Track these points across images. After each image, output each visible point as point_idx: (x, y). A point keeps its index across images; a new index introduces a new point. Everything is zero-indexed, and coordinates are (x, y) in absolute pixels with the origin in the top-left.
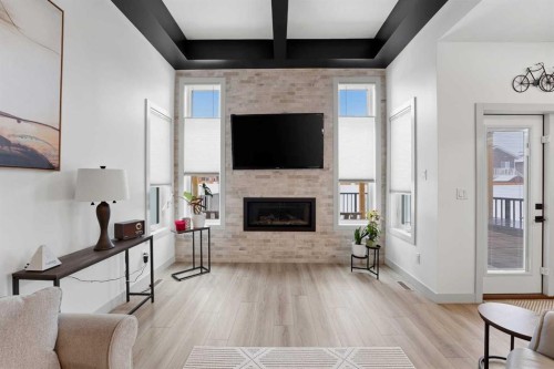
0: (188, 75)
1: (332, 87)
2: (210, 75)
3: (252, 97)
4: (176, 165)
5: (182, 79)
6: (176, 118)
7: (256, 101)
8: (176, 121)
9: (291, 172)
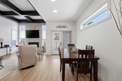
0: (20, 24)
1: (41, 26)
2: (24, 24)
3: (30, 27)
4: (18, 37)
5: (19, 25)
6: (19, 30)
7: (30, 28)
8: (19, 31)
9: (35, 38)
